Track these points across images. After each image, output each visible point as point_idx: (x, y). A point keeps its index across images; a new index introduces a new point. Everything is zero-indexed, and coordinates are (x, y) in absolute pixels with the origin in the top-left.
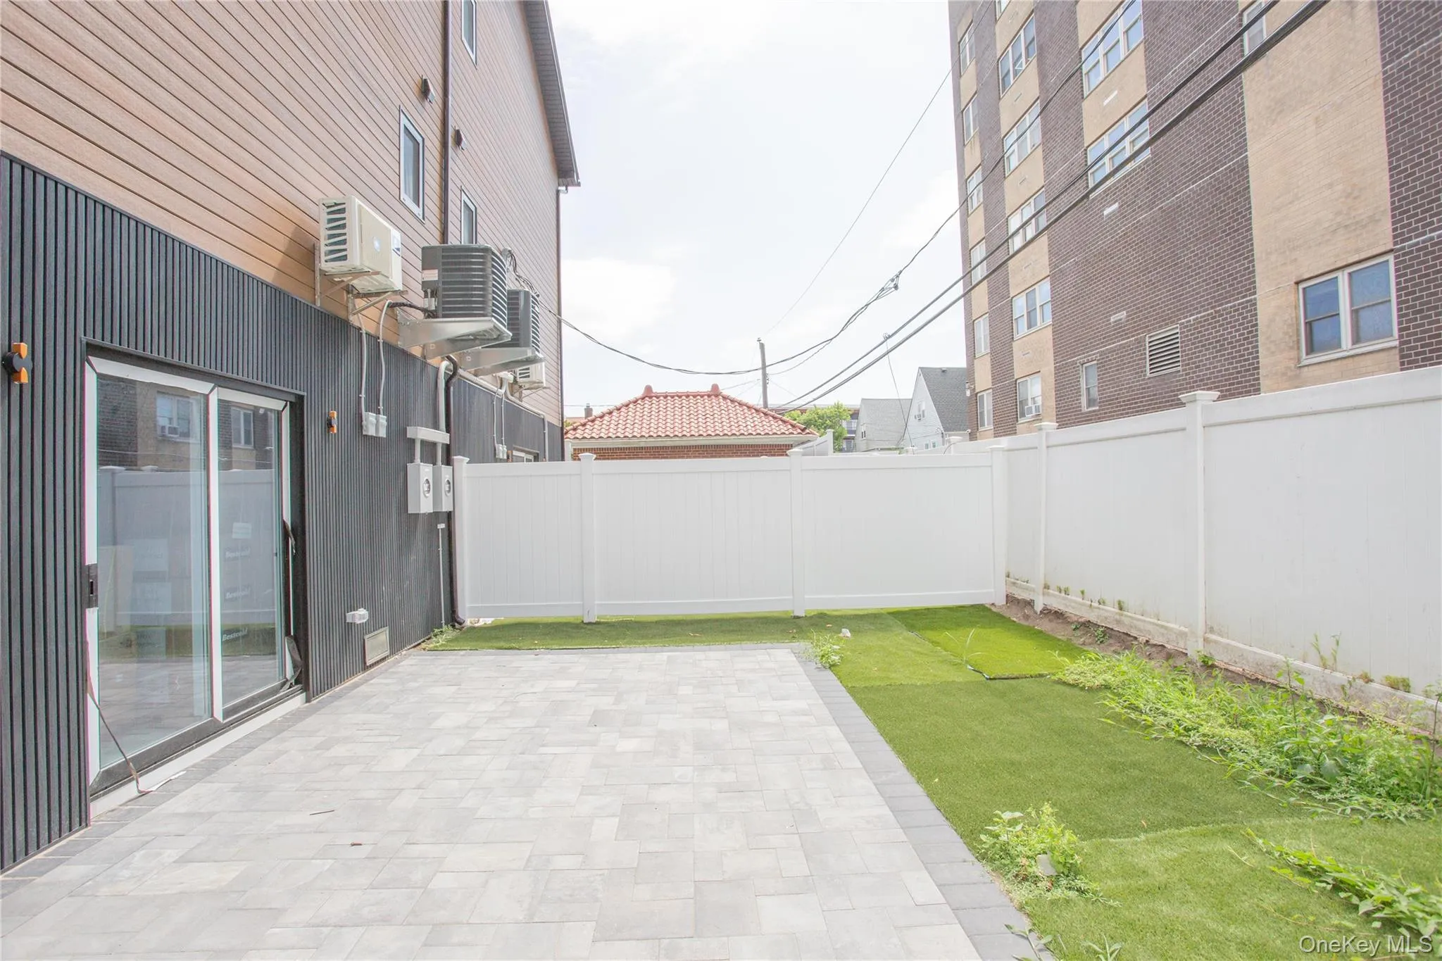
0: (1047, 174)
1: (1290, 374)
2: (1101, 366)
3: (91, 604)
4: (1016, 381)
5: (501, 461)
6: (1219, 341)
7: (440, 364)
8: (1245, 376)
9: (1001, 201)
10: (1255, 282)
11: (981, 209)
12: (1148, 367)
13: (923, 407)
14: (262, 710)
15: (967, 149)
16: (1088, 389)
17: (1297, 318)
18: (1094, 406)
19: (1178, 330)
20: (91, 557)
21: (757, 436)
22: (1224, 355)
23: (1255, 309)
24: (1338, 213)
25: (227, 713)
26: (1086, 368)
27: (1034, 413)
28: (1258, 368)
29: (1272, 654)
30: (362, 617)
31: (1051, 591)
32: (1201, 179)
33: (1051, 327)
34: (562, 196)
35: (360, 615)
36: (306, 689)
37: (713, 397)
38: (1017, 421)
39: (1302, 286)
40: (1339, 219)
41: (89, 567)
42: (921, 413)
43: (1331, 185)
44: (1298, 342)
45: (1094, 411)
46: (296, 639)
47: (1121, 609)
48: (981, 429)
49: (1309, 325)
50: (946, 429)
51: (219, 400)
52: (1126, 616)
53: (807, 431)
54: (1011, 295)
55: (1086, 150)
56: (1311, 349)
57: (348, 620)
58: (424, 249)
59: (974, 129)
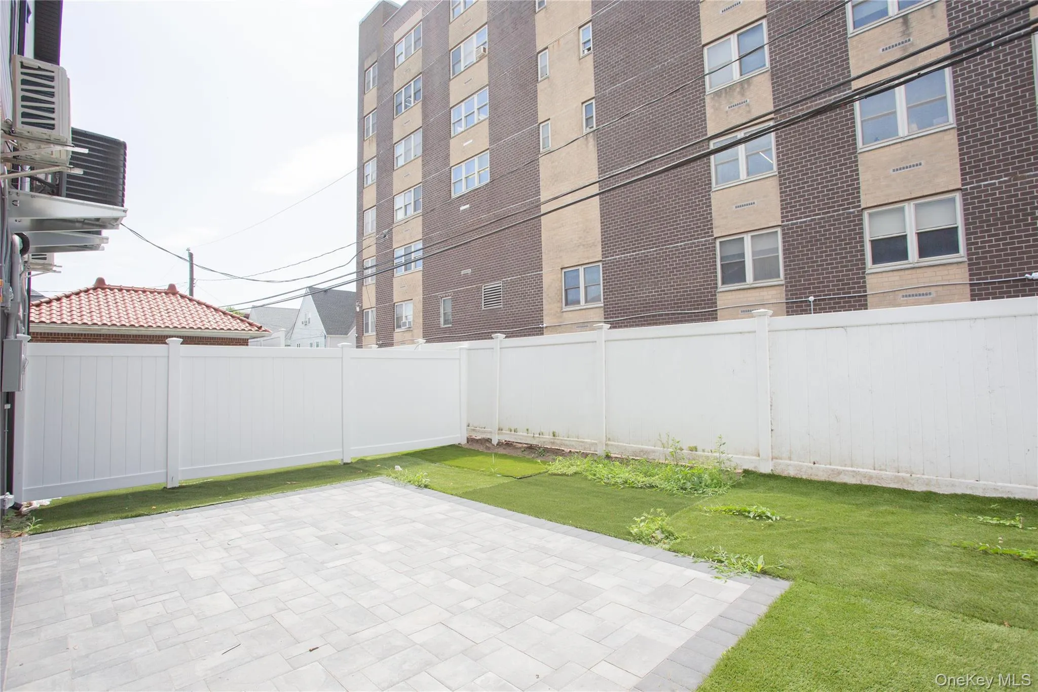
0: (424, 176)
1: (558, 315)
2: (454, 300)
4: (394, 304)
6: (523, 293)
8: (536, 314)
9: (390, 184)
10: (542, 264)
11: (375, 186)
12: (483, 304)
13: (310, 316)
15: (366, 144)
16: (445, 314)
17: (562, 286)
18: (448, 324)
19: (501, 285)
22: (525, 301)
23: (542, 279)
24: (580, 238)
26: (444, 300)
27: (408, 326)
28: (542, 310)
29: (640, 446)
31: (504, 431)
32: (516, 203)
33: (422, 272)
37: (171, 295)
38: (394, 330)
39: (564, 270)
40: (580, 241)
42: (307, 320)
43: (577, 224)
44: (562, 299)
45: (449, 327)
47: (554, 436)
48: (365, 334)
49: (566, 290)
50: (329, 332)
52: (558, 439)
53: (263, 329)
54: (394, 247)
55: (450, 168)
56: (567, 304)
59: (373, 132)
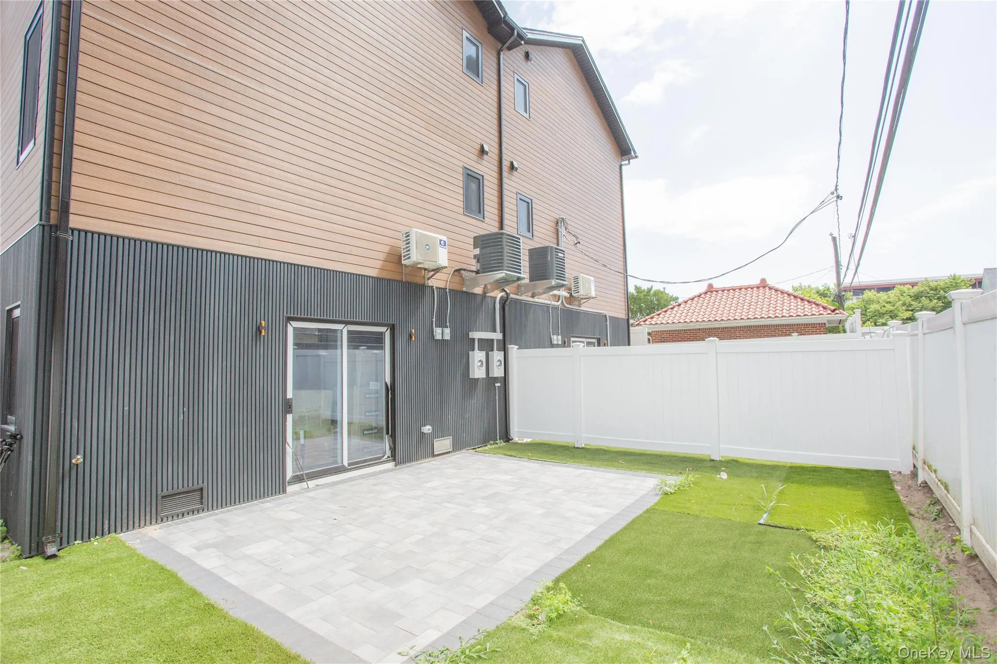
3: (290, 412)
5: (558, 346)
7: (497, 295)
14: (369, 466)
20: (290, 395)
21: (798, 318)
25: (349, 464)
30: (429, 430)
34: (624, 168)
35: (427, 429)
36: (394, 460)
37: (761, 288)
41: (289, 399)
46: (391, 436)
51: (348, 331)
53: (837, 311)
57: (422, 431)
58: (475, 238)
